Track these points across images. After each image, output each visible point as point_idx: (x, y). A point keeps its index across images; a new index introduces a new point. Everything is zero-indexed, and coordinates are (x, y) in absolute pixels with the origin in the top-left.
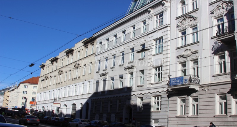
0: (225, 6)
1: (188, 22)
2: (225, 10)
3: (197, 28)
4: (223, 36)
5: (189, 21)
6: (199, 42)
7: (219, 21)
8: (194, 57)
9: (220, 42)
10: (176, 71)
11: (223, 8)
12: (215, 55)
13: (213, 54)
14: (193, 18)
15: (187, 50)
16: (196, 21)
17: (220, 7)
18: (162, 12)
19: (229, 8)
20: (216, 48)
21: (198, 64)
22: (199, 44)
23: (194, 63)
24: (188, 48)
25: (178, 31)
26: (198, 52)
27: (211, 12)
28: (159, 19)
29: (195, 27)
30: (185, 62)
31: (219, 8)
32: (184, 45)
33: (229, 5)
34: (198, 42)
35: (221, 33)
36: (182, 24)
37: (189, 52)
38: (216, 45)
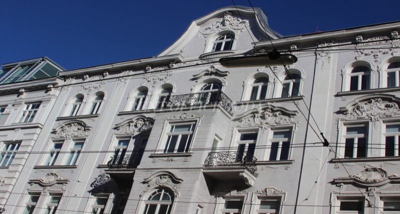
0: (141, 122)
1: (74, 130)
2: (137, 129)
3: (82, 144)
4: (117, 167)
5: (76, 129)
6: (76, 168)
7: (122, 144)
8: (57, 189)
9: (109, 176)
10: (18, 206)
11: (136, 126)
12: (91, 195)
13: (89, 192)
14: (85, 126)
15: (52, 174)
16: (87, 133)
17: (132, 122)
18: (41, 102)
19: (145, 128)
20: (99, 184)
21: (58, 203)
22: (75, 169)
23: (54, 198)
24: (54, 171)
25: (51, 140)
26: (68, 182)
27: (115, 126)
28: (30, 112)
29: (80, 142)
30: (40, 194)
31: (131, 124)
32: (50, 165)
33: (147, 124)
34: (74, 167)
35: (116, 163)
36: (63, 131)
37: (52, 179)
38: (101, 179)
